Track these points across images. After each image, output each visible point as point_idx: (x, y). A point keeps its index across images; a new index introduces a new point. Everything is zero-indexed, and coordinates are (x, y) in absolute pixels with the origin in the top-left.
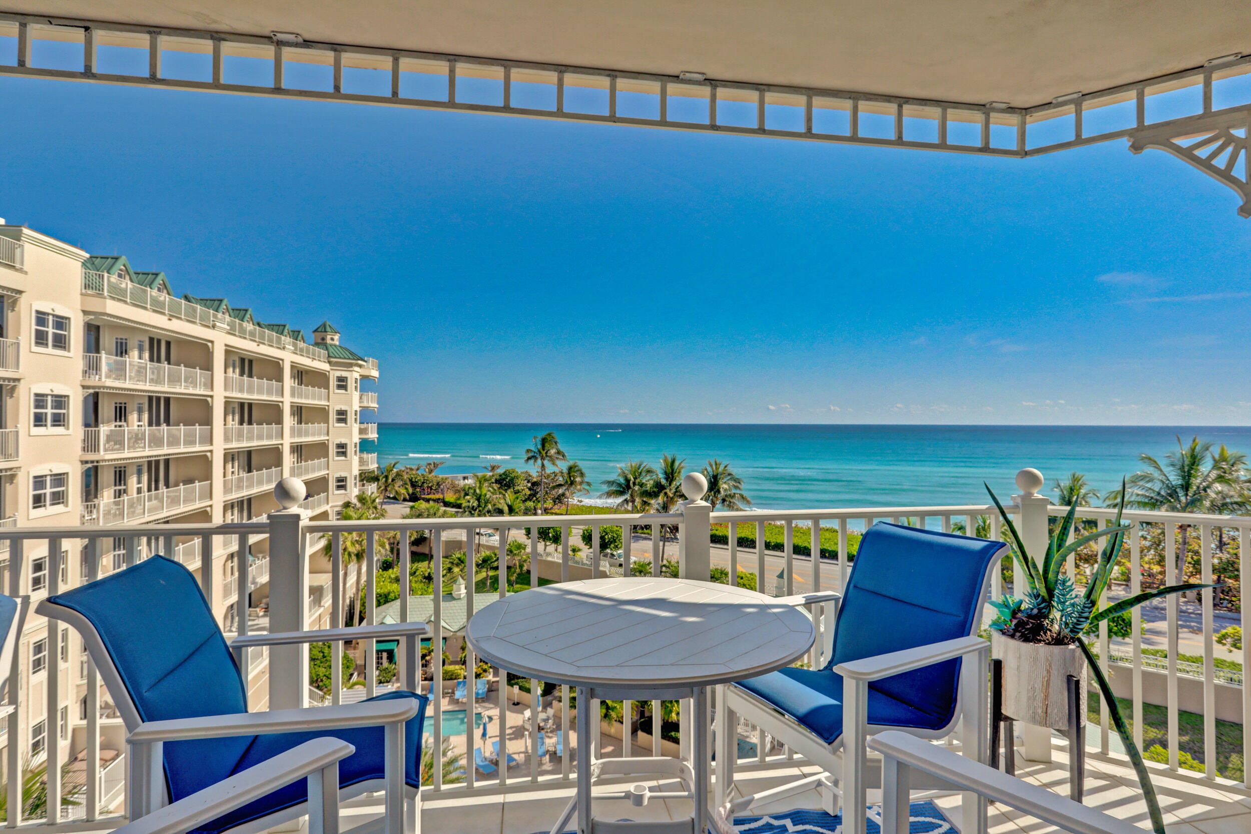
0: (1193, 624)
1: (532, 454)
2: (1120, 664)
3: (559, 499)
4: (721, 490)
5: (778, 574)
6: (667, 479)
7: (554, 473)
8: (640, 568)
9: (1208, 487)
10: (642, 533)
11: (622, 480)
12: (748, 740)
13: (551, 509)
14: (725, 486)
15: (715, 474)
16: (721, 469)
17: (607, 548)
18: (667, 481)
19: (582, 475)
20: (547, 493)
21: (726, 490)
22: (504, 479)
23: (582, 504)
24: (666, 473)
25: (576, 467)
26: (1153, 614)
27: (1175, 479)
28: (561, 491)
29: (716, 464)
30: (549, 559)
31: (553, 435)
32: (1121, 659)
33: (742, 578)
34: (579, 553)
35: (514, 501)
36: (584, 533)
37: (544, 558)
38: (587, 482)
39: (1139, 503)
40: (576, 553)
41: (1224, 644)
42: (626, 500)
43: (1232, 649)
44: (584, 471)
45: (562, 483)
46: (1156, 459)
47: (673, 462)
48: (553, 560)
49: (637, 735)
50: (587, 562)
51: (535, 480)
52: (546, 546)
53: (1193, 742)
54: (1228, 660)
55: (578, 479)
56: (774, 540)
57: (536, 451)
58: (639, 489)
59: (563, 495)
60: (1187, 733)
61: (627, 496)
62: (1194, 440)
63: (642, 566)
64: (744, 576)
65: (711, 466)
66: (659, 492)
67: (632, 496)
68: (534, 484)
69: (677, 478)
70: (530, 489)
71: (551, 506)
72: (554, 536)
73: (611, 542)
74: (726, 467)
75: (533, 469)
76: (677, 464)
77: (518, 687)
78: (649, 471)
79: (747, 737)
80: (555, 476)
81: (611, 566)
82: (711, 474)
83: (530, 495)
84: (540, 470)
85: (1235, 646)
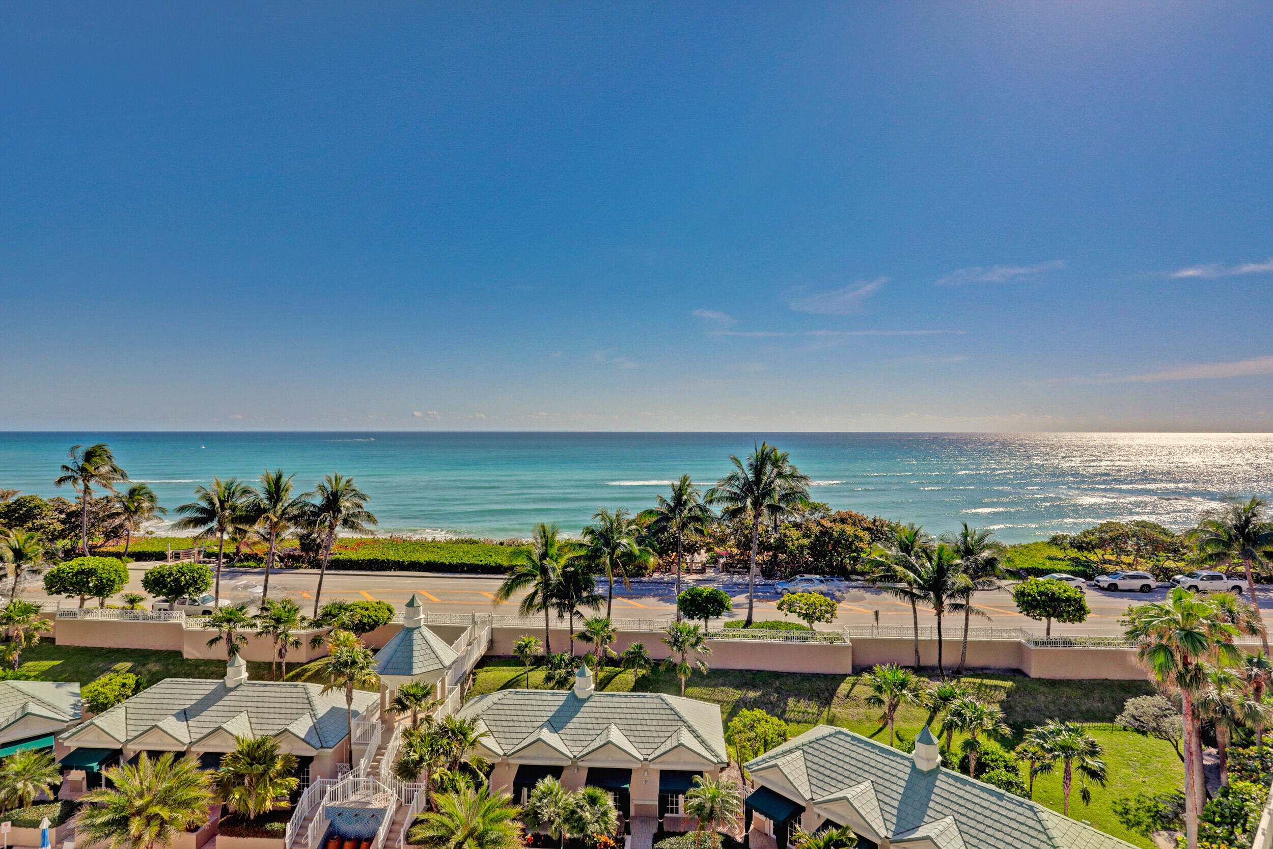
0: (760, 594)
1: (69, 473)
2: (715, 639)
3: (114, 533)
4: (342, 508)
5: (407, 601)
6: (269, 499)
7: (107, 497)
8: (228, 616)
9: (772, 482)
10: (241, 567)
11: (204, 504)
12: (369, 807)
13: (100, 547)
14: (347, 504)
15: (334, 490)
16: (343, 482)
17: (184, 593)
18: (271, 501)
19: (152, 498)
20: (93, 525)
21: (348, 509)
22: (15, 511)
23: (153, 536)
24: (269, 492)
25: (142, 489)
26: (734, 590)
27: (751, 476)
28: (117, 522)
29: (336, 479)
30: (88, 618)
31: (105, 448)
32: (716, 635)
33: (367, 609)
34: (141, 604)
35: (26, 541)
36: (147, 577)
37: (79, 618)
38: (160, 508)
39: (727, 498)
40: (135, 605)
41: (782, 610)
42: (210, 529)
43: (788, 613)
44: (155, 493)
45: (120, 511)
46: (740, 459)
47: (279, 478)
48: (95, 619)
49: (215, 841)
50: (154, 614)
51: (74, 509)
52: (83, 600)
53: (764, 695)
54: (783, 621)
55: (145, 505)
56: (408, 559)
57: (76, 469)
58: (230, 514)
59: (121, 526)
60: (760, 689)
61: (214, 524)
62: (764, 445)
63: (231, 613)
64: (369, 606)
65: (330, 481)
66: (258, 516)
67: (220, 523)
68: (70, 515)
69: (284, 498)
70: (63, 522)
71: (101, 542)
72: (96, 586)
73: (190, 585)
74: (348, 481)
75: (71, 494)
76: (284, 480)
77: (9, 823)
78: (245, 492)
79: (369, 803)
80: (108, 502)
81: (188, 615)
82: (330, 490)
83: (63, 530)
84: (81, 494)
85: (789, 610)
